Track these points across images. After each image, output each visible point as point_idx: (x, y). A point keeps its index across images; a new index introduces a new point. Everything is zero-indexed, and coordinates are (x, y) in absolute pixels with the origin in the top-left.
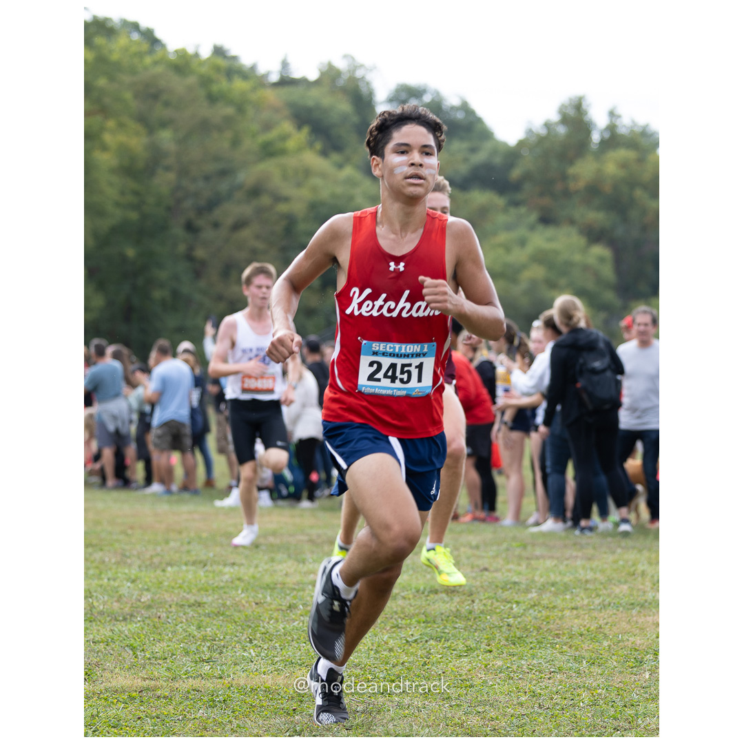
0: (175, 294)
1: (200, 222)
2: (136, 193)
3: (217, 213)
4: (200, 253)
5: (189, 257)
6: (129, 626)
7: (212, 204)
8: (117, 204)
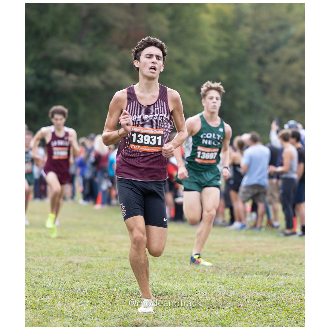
0: (251, 104)
1: (267, 59)
2: (227, 40)
3: (278, 53)
4: (267, 78)
5: (260, 81)
6: (221, 312)
7: (275, 47)
8: (216, 47)
